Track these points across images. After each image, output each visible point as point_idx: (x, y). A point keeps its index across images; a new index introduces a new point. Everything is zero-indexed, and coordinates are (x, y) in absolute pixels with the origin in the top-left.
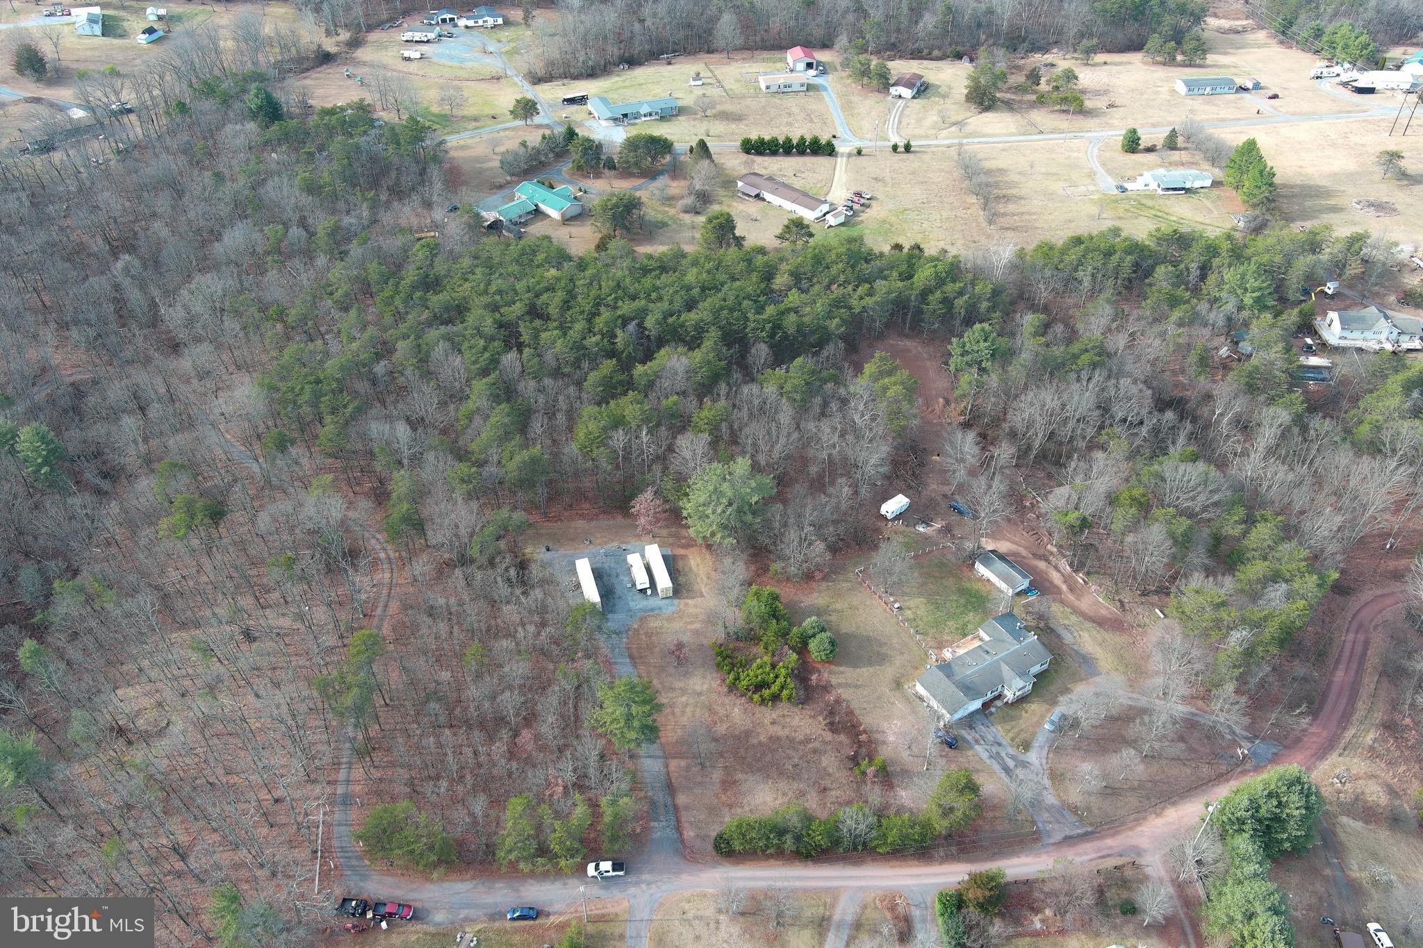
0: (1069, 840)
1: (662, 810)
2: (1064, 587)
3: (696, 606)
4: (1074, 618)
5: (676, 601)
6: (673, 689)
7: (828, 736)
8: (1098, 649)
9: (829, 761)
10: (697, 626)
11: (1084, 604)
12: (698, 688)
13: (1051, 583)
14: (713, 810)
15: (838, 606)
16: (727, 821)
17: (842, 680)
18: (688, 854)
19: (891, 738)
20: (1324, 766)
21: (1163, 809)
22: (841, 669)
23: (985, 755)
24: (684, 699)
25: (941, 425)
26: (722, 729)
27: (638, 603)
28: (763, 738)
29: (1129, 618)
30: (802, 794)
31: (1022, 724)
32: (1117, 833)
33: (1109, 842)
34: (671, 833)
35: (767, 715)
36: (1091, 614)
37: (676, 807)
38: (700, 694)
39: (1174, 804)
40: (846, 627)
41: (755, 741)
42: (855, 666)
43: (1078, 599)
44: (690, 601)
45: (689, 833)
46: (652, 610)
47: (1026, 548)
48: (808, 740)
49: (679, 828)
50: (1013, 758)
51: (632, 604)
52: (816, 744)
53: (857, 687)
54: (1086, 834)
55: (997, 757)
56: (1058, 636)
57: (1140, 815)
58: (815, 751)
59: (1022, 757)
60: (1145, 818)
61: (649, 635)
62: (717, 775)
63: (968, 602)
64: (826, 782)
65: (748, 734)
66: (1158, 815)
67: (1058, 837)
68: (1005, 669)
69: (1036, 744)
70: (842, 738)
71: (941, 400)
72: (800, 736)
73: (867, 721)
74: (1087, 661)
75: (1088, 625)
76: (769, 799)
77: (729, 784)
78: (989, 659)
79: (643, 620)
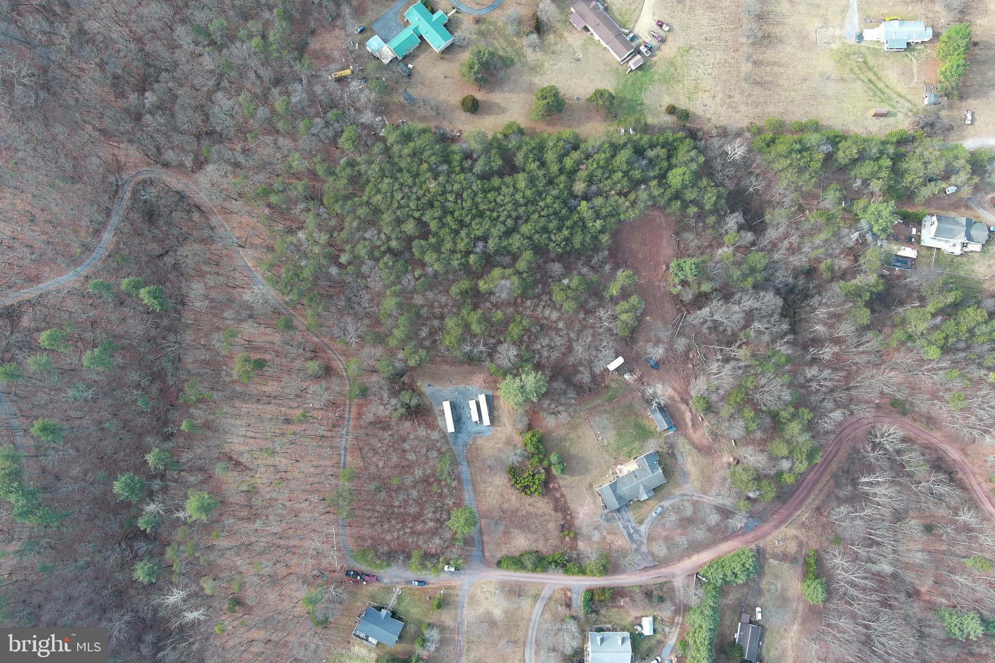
0: (646, 568)
1: (476, 543)
2: (690, 424)
3: (501, 432)
4: (688, 447)
5: (492, 428)
6: (485, 482)
7: (553, 513)
8: (693, 468)
9: (551, 526)
10: (500, 445)
11: (696, 436)
12: (497, 483)
13: (684, 420)
14: (498, 545)
15: (571, 436)
16: (504, 551)
17: (564, 483)
18: (485, 562)
19: (581, 516)
20: (776, 533)
21: (692, 555)
22: (566, 476)
23: (621, 526)
24: (490, 489)
25: (659, 287)
26: (506, 506)
27: (473, 429)
28: (524, 513)
29: (716, 446)
30: (536, 541)
31: (643, 511)
32: (668, 566)
33: (663, 570)
34: (480, 553)
35: (528, 500)
36: (697, 442)
37: (482, 542)
38: (498, 486)
39: (698, 552)
40: (573, 451)
41: (520, 514)
42: (573, 476)
43: (694, 433)
44: (498, 429)
45: (487, 554)
46: (479, 433)
47: (679, 393)
48: (544, 514)
49: (483, 552)
50: (634, 528)
51: (470, 428)
52: (547, 517)
53: (571, 487)
54: (655, 566)
55: (626, 528)
56: (676, 459)
57: (680, 558)
58: (546, 521)
59: (638, 528)
60: (682, 559)
61: (477, 449)
62: (501, 528)
63: (638, 433)
64: (548, 536)
65: (517, 510)
66: (689, 557)
67: (642, 567)
68: (642, 487)
69: (646, 521)
70: (560, 515)
71: (664, 267)
72: (540, 513)
73: (572, 506)
74: (685, 474)
75: (694, 451)
76: (523, 542)
77: (506, 533)
78: (636, 482)
79: (474, 439)
